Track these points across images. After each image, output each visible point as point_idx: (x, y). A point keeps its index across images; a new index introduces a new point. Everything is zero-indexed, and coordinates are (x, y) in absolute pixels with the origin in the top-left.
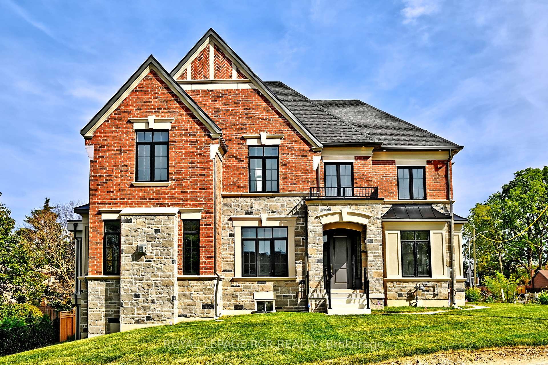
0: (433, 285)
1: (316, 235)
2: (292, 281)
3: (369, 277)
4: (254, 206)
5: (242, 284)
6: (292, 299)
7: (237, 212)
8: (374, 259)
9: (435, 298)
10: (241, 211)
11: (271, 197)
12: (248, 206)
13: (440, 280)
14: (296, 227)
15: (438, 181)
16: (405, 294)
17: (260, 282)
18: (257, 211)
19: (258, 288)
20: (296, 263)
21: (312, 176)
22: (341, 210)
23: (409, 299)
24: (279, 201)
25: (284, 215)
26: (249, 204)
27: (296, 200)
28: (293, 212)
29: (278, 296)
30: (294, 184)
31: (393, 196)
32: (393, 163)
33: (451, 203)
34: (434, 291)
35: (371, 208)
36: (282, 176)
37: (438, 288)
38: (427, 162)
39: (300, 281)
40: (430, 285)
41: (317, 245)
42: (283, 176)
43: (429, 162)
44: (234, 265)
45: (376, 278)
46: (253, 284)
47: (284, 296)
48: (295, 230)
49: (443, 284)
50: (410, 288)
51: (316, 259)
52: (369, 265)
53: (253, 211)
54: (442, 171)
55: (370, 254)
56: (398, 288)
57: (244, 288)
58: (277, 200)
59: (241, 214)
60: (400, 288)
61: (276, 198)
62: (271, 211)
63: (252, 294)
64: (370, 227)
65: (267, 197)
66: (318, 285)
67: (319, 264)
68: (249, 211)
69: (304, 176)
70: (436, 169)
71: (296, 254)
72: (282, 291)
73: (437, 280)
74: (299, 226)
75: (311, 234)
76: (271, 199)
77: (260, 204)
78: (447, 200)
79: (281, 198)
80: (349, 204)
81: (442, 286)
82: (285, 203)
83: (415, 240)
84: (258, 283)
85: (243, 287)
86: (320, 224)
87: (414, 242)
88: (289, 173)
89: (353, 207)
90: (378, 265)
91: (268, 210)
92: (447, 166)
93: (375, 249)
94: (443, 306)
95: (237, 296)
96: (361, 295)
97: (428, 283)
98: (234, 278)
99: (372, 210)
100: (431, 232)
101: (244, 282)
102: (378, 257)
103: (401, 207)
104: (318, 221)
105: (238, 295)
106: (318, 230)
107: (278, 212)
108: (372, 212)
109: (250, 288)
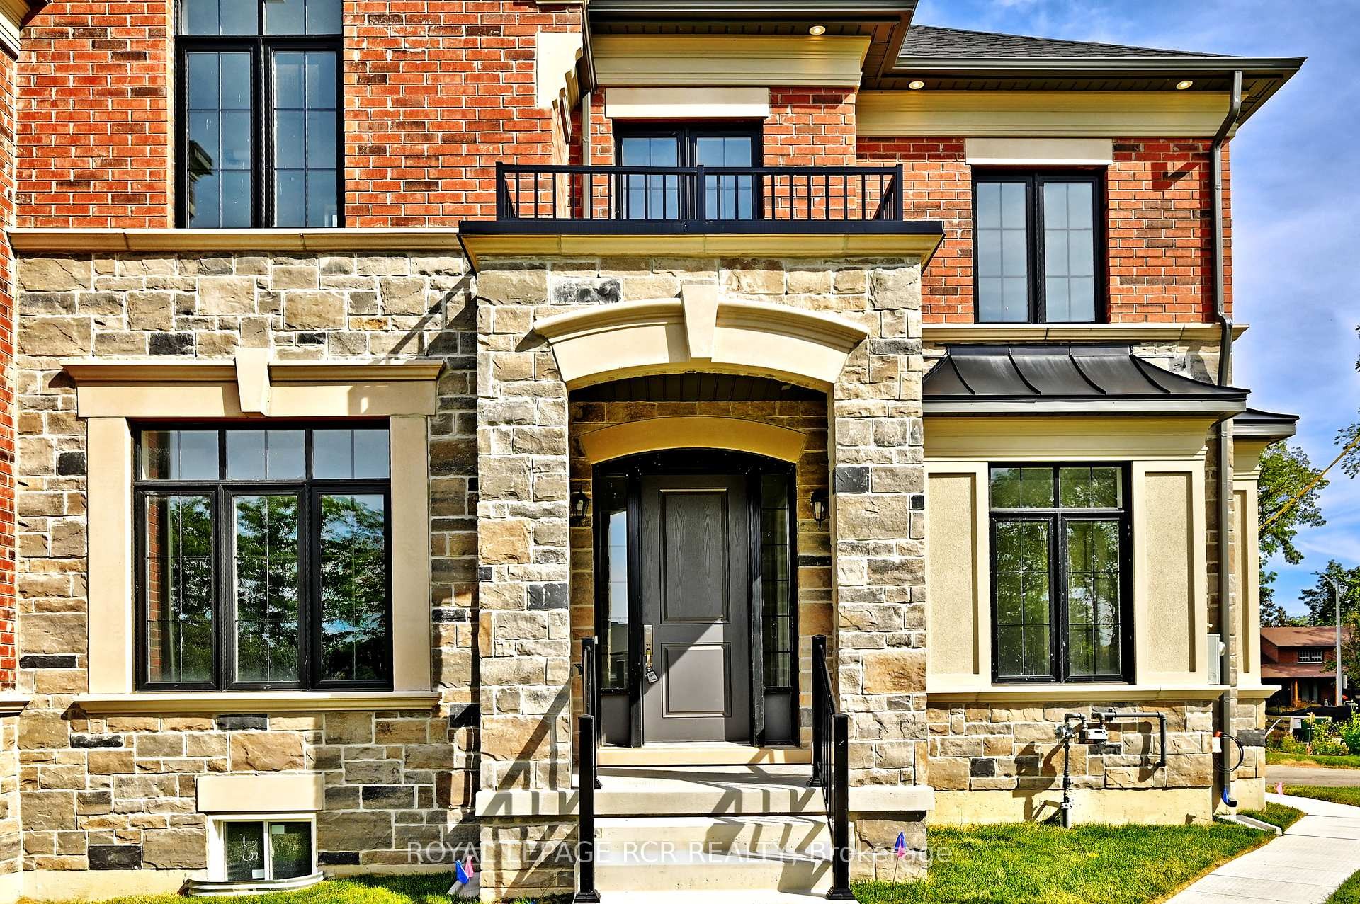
0: (1142, 720)
1: (528, 446)
2: (410, 713)
3: (845, 689)
4: (198, 305)
5: (132, 733)
6: (416, 809)
7: (101, 338)
8: (874, 587)
9: (1150, 782)
10: (127, 331)
11: (297, 255)
12: (164, 303)
13: (1180, 696)
14: (437, 420)
15: (1166, 235)
16: (1005, 762)
17: (231, 719)
18: (218, 333)
19: (224, 753)
20: (437, 616)
21: (530, 141)
22: (680, 296)
23: (1024, 788)
24: (342, 277)
25: (368, 353)
26: (172, 293)
27: (438, 272)
28: (421, 338)
29: (331, 795)
30: (430, 185)
31: (951, 307)
32: (952, 147)
33: (1226, 337)
34: (1146, 749)
35: (859, 287)
36: (361, 138)
37: (1167, 734)
38: (1116, 148)
39: (457, 713)
40: (1130, 720)
41: (531, 505)
42: (368, 139)
43: (1124, 149)
44: (82, 626)
45: (884, 698)
46: (196, 733)
47: (370, 794)
48: (433, 438)
49: (1188, 715)
50: (1030, 735)
51: (526, 585)
52: (842, 622)
53: (194, 332)
54: (1187, 190)
55: (854, 557)
56: (974, 737)
57: (142, 752)
58: (328, 271)
59: (126, 346)
60: (982, 736)
61: (325, 261)
62: (294, 335)
63: (190, 785)
64: (855, 401)
65: (275, 253)
66: (535, 741)
67: (544, 614)
68: (173, 333)
69: (486, 139)
70: (1162, 181)
71: (437, 567)
72: (361, 768)
73: (1162, 697)
74: (456, 413)
75: (494, 437)
76: (298, 265)
77: (232, 292)
78: (1209, 325)
79: (353, 263)
80: (731, 263)
81: (1183, 725)
82: (378, 291)
83: (1056, 505)
84: (221, 726)
85: (134, 750)
86: (548, 382)
87: (1055, 516)
88: (401, 124)
89: (756, 278)
90: (898, 622)
91: (277, 329)
92: (1210, 168)
93: (881, 525)
94: (1189, 818)
95: (103, 799)
96: (794, 794)
97: (1119, 711)
98: (83, 697)
99: (867, 295)
100: (1139, 470)
101: (140, 721)
102: (897, 574)
103: (992, 359)
104: (538, 364)
105: (112, 790)
106: (537, 415)
107: (338, 338)
108: (869, 310)
109: (175, 750)
